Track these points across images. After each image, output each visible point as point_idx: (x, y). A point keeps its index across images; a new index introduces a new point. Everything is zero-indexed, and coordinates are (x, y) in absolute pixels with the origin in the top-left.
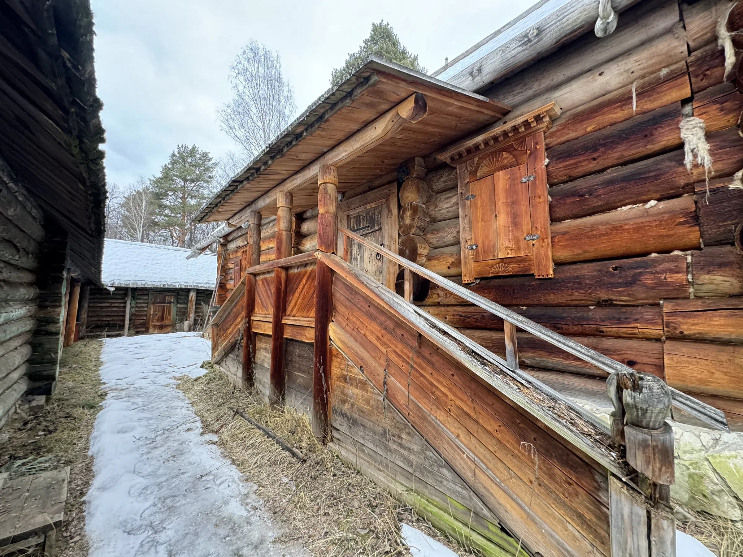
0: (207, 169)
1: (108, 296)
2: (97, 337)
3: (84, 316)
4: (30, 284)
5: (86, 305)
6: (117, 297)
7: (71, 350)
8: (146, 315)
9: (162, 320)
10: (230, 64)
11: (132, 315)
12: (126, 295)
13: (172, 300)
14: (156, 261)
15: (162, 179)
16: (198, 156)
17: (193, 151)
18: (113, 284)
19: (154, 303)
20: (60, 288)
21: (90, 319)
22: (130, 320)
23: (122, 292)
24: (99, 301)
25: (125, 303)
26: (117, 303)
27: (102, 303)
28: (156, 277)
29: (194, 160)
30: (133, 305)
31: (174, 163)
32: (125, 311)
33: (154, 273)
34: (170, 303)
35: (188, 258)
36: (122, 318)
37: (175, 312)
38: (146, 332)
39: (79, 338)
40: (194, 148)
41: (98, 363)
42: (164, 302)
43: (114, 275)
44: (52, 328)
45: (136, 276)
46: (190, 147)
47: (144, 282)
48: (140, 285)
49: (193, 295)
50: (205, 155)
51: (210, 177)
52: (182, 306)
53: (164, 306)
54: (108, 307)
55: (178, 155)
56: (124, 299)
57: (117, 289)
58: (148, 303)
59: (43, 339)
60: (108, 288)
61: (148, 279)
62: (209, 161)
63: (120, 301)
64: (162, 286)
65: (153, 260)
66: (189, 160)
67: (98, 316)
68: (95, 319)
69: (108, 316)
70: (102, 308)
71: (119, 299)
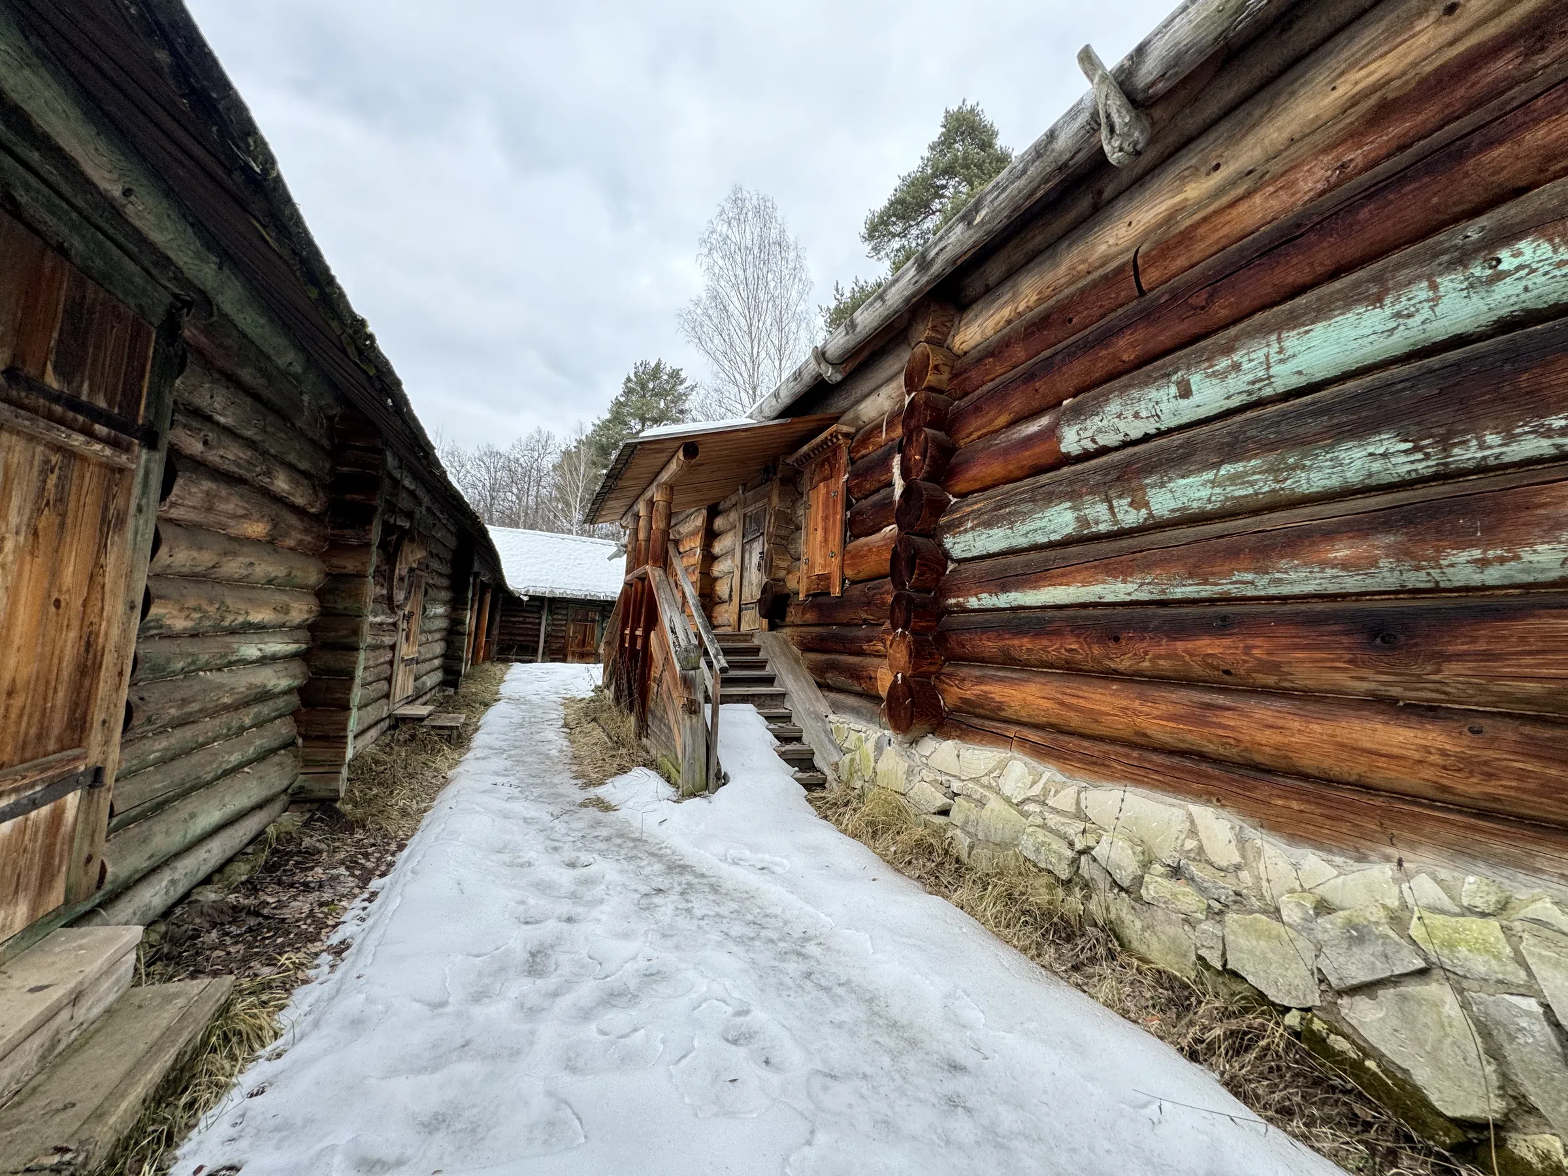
1: (521, 608)
2: (507, 661)
3: (496, 632)
4: (447, 588)
5: (498, 618)
6: (530, 610)
7: (478, 668)
8: (564, 637)
9: (584, 646)
10: (700, 236)
11: (547, 635)
12: (541, 608)
13: (596, 618)
15: (609, 421)
16: (665, 377)
17: (658, 369)
18: (528, 591)
19: (573, 621)
20: (467, 592)
21: (500, 637)
22: (545, 642)
23: (537, 603)
24: (511, 613)
25: (541, 618)
26: (531, 618)
27: (514, 616)
28: (578, 585)
29: (660, 385)
30: (550, 622)
31: (629, 392)
32: (539, 630)
33: (574, 578)
34: (593, 621)
35: (610, 559)
36: (535, 639)
37: (600, 635)
38: (564, 660)
39: (488, 658)
40: (658, 365)
41: (502, 680)
42: (586, 620)
43: (529, 579)
44: (460, 628)
45: (554, 581)
46: (653, 364)
47: (563, 591)
48: (558, 593)
50: (675, 375)
51: (682, 412)
53: (586, 626)
54: (522, 622)
55: (634, 379)
56: (539, 612)
57: (532, 598)
58: (567, 620)
59: (456, 638)
60: (521, 596)
61: (568, 586)
62: (681, 383)
63: (534, 616)
64: (584, 597)
65: (575, 559)
66: (651, 385)
67: (510, 634)
68: (507, 637)
69: (520, 635)
70: (515, 623)
71: (533, 612)
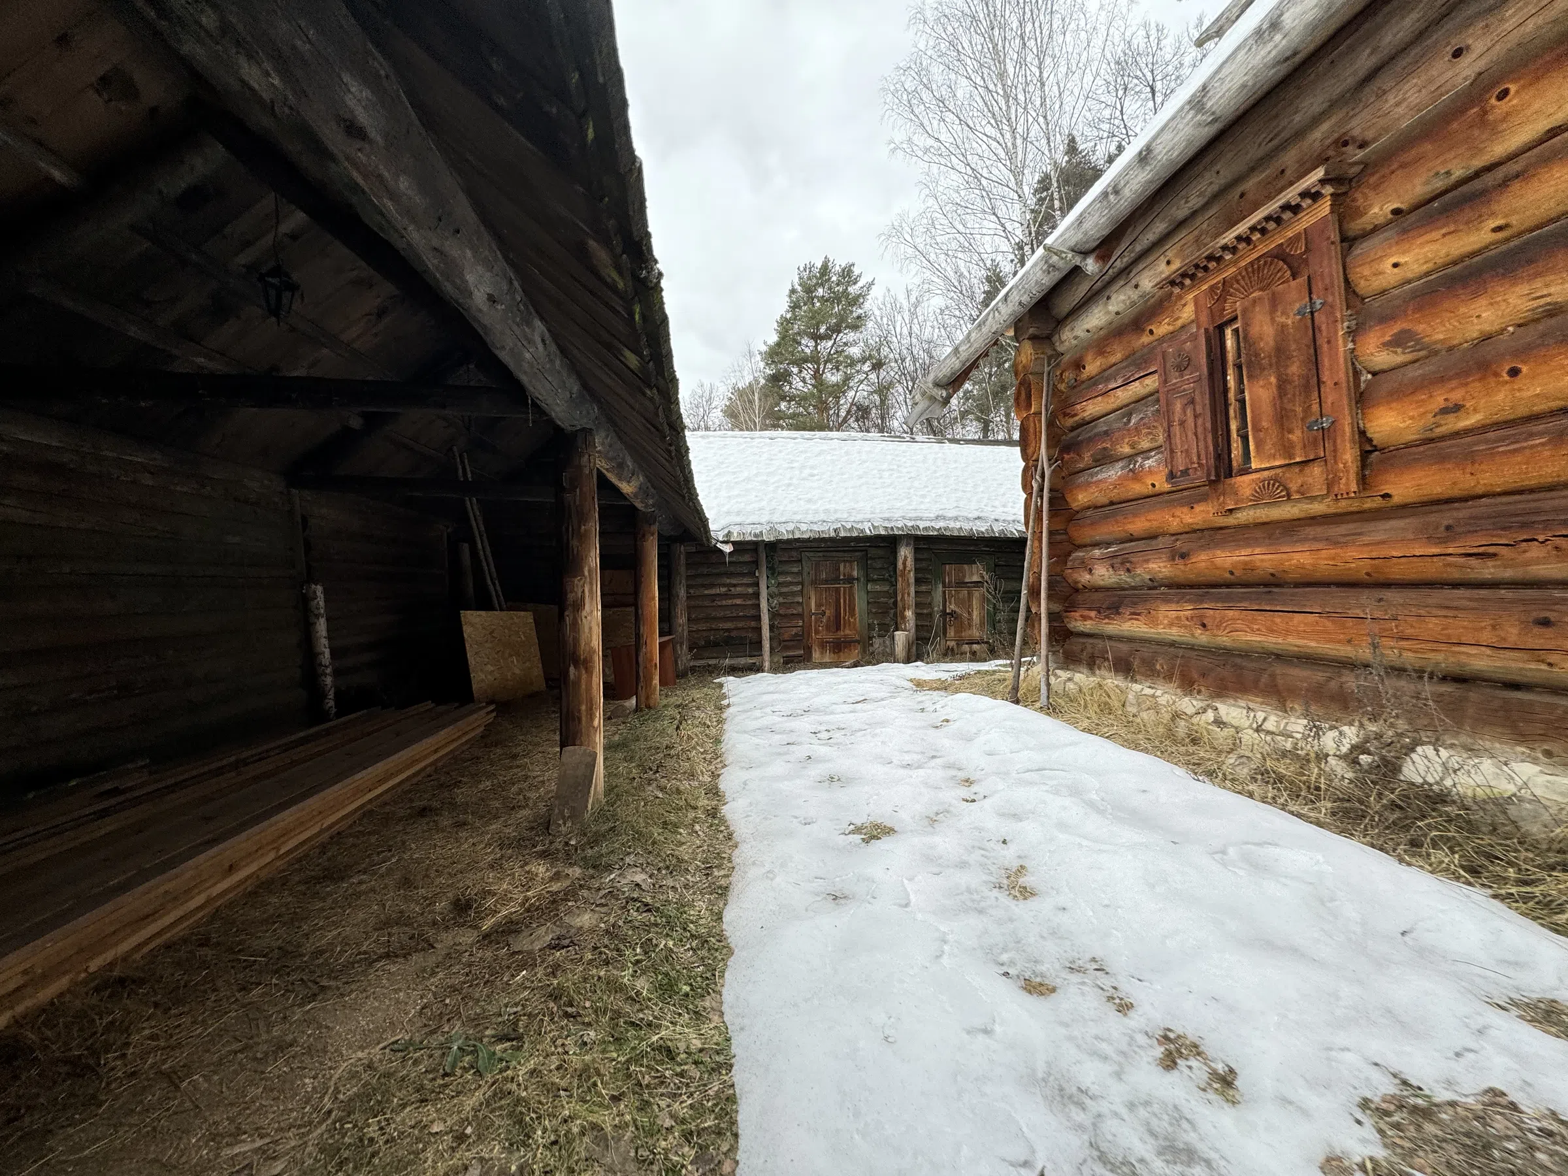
0: (855, 301)
1: (722, 569)
2: (711, 673)
3: (681, 618)
5: (683, 593)
6: (739, 570)
8: (800, 616)
9: (838, 629)
11: (773, 615)
12: (756, 563)
13: (855, 574)
14: (807, 472)
15: (778, 344)
17: (826, 269)
18: (729, 534)
19: (814, 583)
21: (695, 628)
22: (772, 628)
23: (747, 558)
24: (707, 581)
25: (757, 585)
26: (741, 586)
27: (712, 586)
28: (816, 512)
29: (830, 289)
30: (774, 589)
31: (795, 306)
32: (758, 607)
33: (809, 501)
34: (850, 580)
36: (753, 624)
37: (864, 605)
38: (807, 659)
39: (675, 677)
40: (825, 264)
42: (836, 580)
43: (728, 513)
45: (773, 511)
46: (819, 265)
47: (791, 527)
48: (784, 534)
49: (905, 553)
51: (860, 317)
52: (878, 588)
53: (837, 590)
54: (726, 596)
55: (799, 288)
56: (752, 574)
57: (740, 546)
58: (802, 584)
60: (719, 545)
61: (798, 517)
62: (855, 282)
63: (746, 580)
64: (833, 534)
65: (803, 467)
66: (820, 292)
67: (708, 619)
68: (702, 626)
69: (726, 619)
70: (713, 597)
71: (742, 575)
